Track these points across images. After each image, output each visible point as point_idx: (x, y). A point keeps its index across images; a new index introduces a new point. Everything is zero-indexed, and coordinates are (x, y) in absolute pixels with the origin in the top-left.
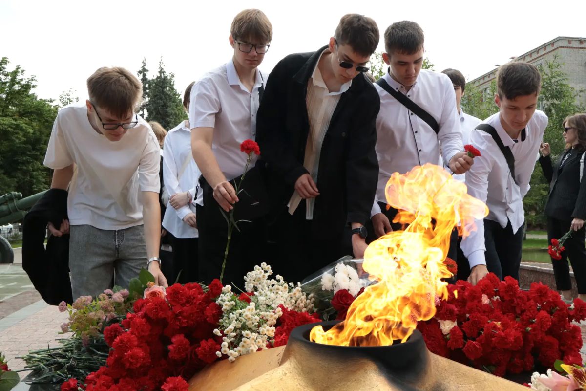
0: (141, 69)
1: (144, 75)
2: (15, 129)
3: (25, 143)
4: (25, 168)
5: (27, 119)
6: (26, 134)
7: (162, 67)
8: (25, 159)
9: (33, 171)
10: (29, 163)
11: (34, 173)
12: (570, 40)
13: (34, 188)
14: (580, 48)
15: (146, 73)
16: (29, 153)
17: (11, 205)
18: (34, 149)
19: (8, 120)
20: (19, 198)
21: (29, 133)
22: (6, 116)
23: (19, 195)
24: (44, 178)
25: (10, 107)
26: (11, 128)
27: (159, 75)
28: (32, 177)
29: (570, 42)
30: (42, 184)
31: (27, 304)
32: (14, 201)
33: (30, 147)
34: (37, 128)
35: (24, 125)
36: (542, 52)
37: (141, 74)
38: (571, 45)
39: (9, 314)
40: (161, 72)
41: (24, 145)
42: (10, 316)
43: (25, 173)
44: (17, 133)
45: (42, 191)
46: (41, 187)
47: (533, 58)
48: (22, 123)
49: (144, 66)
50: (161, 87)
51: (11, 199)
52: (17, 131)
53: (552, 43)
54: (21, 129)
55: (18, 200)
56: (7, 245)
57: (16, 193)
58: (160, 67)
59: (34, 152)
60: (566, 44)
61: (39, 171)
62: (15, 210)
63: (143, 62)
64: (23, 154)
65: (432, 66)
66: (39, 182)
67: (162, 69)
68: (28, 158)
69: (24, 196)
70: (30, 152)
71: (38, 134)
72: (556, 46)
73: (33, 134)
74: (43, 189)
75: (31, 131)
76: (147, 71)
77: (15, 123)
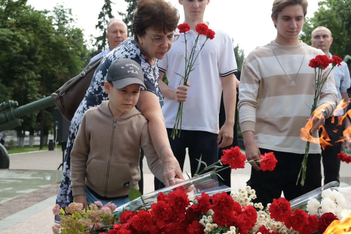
2: (13, 40)
3: (21, 53)
4: (21, 77)
5: (24, 30)
6: (22, 45)
8: (21, 68)
9: (29, 80)
10: (24, 72)
11: (29, 83)
13: (29, 97)
16: (24, 63)
17: (8, 114)
18: (30, 59)
19: (6, 32)
20: (15, 106)
21: (25, 43)
22: (5, 27)
23: (15, 104)
24: (38, 87)
25: (9, 18)
26: (10, 38)
28: (27, 86)
30: (36, 94)
31: (21, 209)
32: (10, 110)
33: (26, 57)
34: (33, 39)
35: (21, 36)
39: (6, 217)
41: (21, 56)
42: (6, 219)
43: (21, 82)
44: (14, 44)
45: (36, 100)
46: (35, 96)
48: (19, 34)
51: (8, 108)
52: (15, 41)
54: (18, 40)
55: (15, 108)
56: (4, 151)
57: (13, 102)
59: (29, 62)
61: (34, 81)
62: (12, 118)
64: (20, 64)
66: (33, 91)
68: (24, 67)
69: (20, 105)
70: (26, 61)
71: (33, 44)
73: (29, 44)
74: (37, 98)
75: (27, 42)
77: (13, 33)
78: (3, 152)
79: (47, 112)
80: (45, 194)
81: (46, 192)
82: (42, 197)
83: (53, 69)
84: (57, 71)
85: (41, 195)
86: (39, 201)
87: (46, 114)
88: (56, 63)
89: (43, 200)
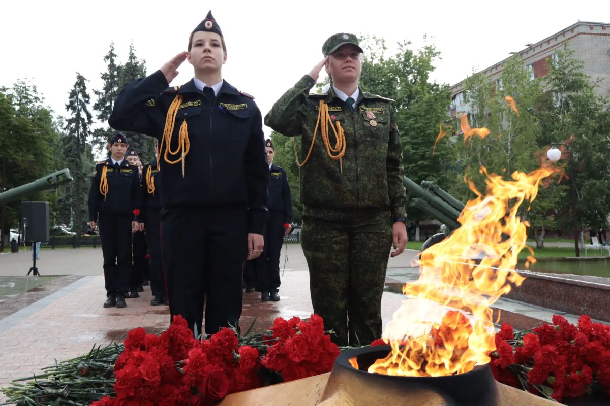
0: (108, 54)
1: (112, 61)
7: (133, 51)
12: (591, 25)
14: (603, 34)
15: (114, 58)
27: (129, 62)
29: (591, 28)
36: (561, 39)
37: (108, 59)
38: (592, 32)
40: (132, 57)
47: (550, 45)
49: (112, 50)
50: (132, 74)
53: (572, 29)
58: (131, 52)
60: (587, 30)
63: (110, 46)
65: (439, 53)
67: (133, 54)
72: (576, 31)
76: (116, 56)
79: (8, 207)
80: (15, 305)
81: (17, 302)
82: (11, 308)
83: (14, 156)
84: (20, 159)
85: (11, 307)
86: (9, 314)
87: (7, 209)
88: (19, 150)
89: (13, 312)
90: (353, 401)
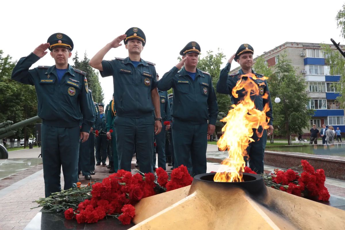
0: (75, 57)
1: (76, 60)
2: (7, 88)
3: (12, 96)
4: (12, 109)
5: (13, 83)
6: (13, 91)
7: (86, 56)
8: (12, 104)
9: (17, 110)
10: (14, 106)
11: (17, 112)
12: (292, 43)
13: (17, 120)
14: (297, 48)
15: (77, 59)
16: (14, 101)
17: (7, 128)
18: (17, 99)
19: (3, 84)
21: (14, 90)
22: (2, 81)
23: (12, 123)
24: (22, 114)
25: (4, 77)
26: (5, 87)
27: (84, 60)
28: (15, 114)
29: (292, 45)
32: (9, 126)
33: (15, 98)
34: (19, 88)
35: (11, 86)
36: (279, 49)
37: (74, 59)
38: (293, 46)
40: (86, 58)
41: (12, 97)
43: (12, 111)
44: (8, 90)
45: (21, 121)
46: (21, 119)
47: (274, 52)
48: (10, 85)
49: (76, 55)
50: (85, 66)
51: (7, 125)
52: (8, 89)
53: (284, 45)
54: (10, 88)
55: (11, 125)
57: (10, 121)
58: (85, 56)
59: (17, 101)
60: (290, 45)
61: (20, 111)
62: (9, 130)
63: (76, 53)
64: (11, 101)
65: (225, 56)
66: (19, 116)
67: (86, 57)
68: (14, 103)
69: (14, 123)
70: (15, 100)
71: (19, 91)
72: (286, 46)
73: (17, 91)
74: (22, 120)
75: (15, 89)
76: (78, 58)
77: (7, 85)
78: (4, 150)
79: (28, 128)
80: (34, 170)
81: (34, 169)
82: (32, 172)
83: (31, 104)
84: (33, 105)
85: (32, 171)
86: (31, 174)
87: (27, 129)
88: (33, 101)
89: (33, 173)
90: (204, 194)
